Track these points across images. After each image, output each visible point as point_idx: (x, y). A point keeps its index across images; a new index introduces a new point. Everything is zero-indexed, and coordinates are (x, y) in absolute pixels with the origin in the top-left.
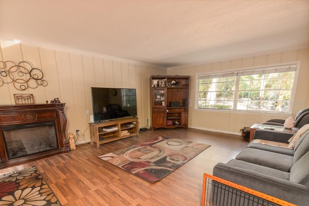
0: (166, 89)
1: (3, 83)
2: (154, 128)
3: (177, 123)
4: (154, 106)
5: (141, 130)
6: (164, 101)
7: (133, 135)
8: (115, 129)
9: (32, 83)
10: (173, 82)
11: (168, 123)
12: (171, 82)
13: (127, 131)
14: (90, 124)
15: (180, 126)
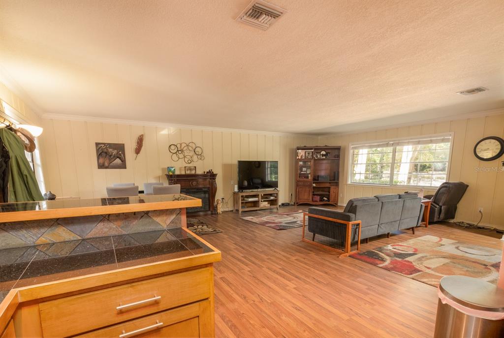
0: (312, 161)
1: (179, 158)
2: (297, 203)
3: (325, 199)
4: (298, 178)
5: (283, 204)
6: (310, 174)
7: (272, 207)
8: (256, 199)
9: (195, 158)
10: (323, 152)
11: (314, 199)
12: (320, 153)
13: (267, 202)
14: (235, 193)
15: (328, 203)
